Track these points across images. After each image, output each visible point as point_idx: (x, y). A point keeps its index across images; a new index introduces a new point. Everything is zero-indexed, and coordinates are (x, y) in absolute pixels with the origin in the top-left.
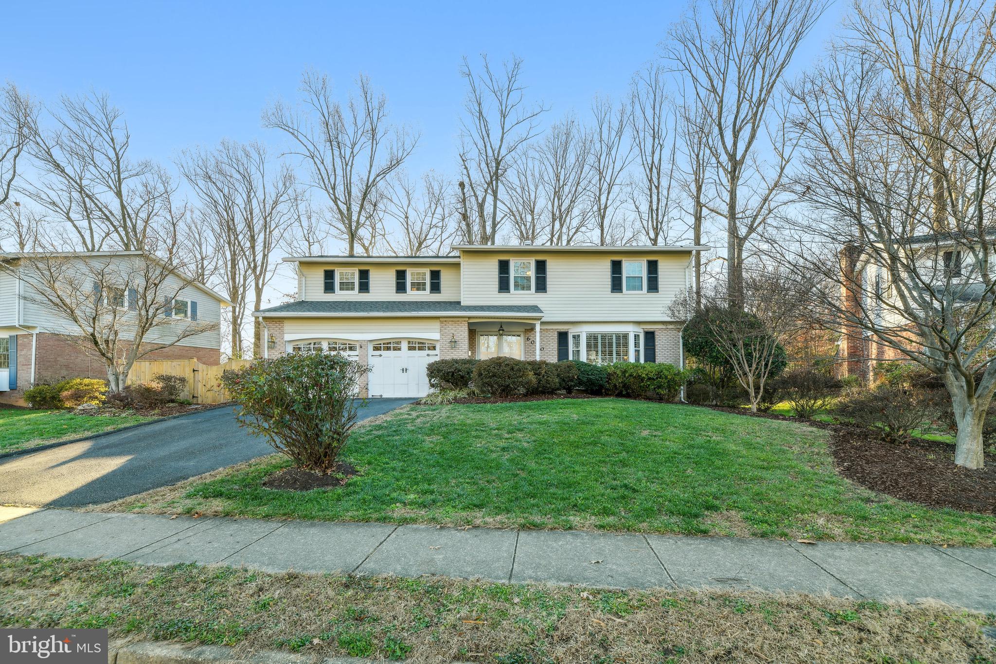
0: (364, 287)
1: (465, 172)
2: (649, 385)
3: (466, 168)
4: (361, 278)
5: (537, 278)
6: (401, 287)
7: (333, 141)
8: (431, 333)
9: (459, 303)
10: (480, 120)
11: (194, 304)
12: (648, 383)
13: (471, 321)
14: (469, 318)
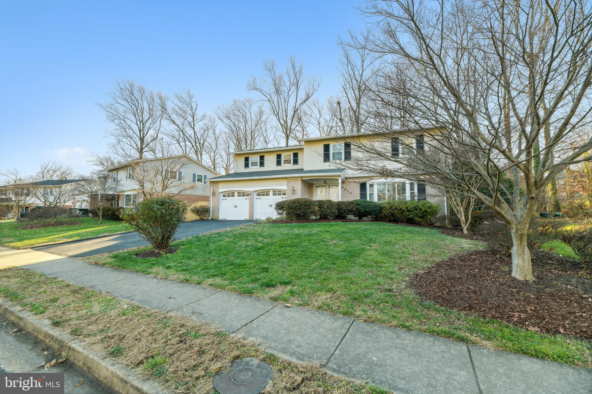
0: (262, 164)
1: (345, 95)
2: (409, 215)
3: (346, 93)
4: (260, 160)
5: (346, 152)
6: (279, 163)
7: (278, 91)
8: (283, 186)
9: (303, 169)
10: (348, 66)
11: (205, 177)
12: (408, 213)
13: (303, 179)
14: (302, 177)
